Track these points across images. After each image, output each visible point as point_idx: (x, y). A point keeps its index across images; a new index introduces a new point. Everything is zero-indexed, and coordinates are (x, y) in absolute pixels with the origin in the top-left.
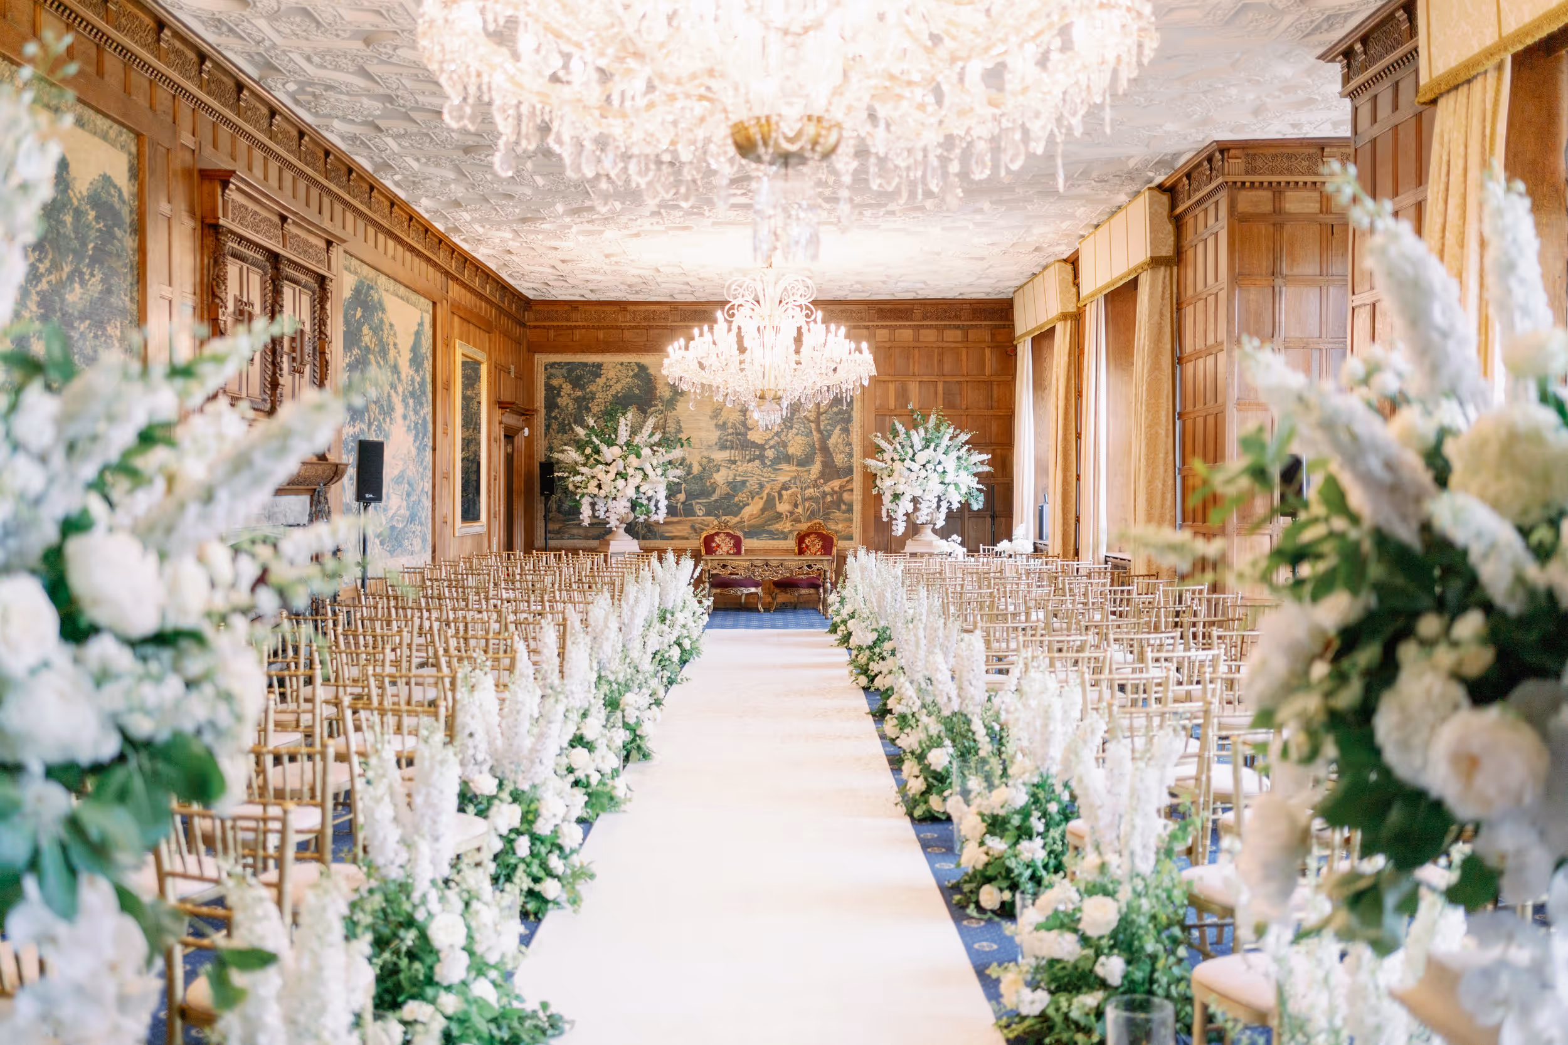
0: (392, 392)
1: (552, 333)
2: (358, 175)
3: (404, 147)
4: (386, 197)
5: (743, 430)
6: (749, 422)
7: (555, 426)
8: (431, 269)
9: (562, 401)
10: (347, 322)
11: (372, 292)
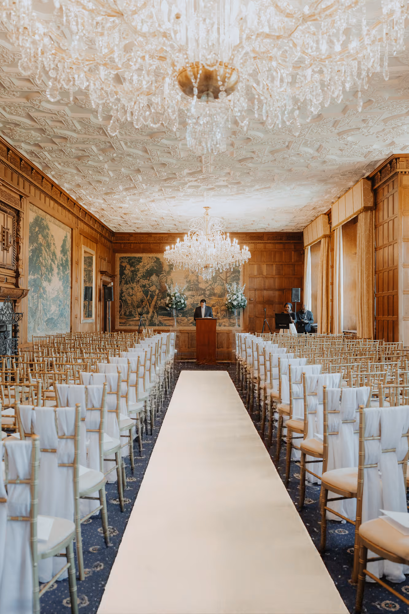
0: (52, 263)
1: (123, 245)
2: (36, 171)
3: (54, 158)
4: (50, 183)
5: (197, 283)
6: (199, 280)
7: (123, 282)
8: (70, 215)
9: (126, 272)
10: (31, 232)
11: (43, 221)
